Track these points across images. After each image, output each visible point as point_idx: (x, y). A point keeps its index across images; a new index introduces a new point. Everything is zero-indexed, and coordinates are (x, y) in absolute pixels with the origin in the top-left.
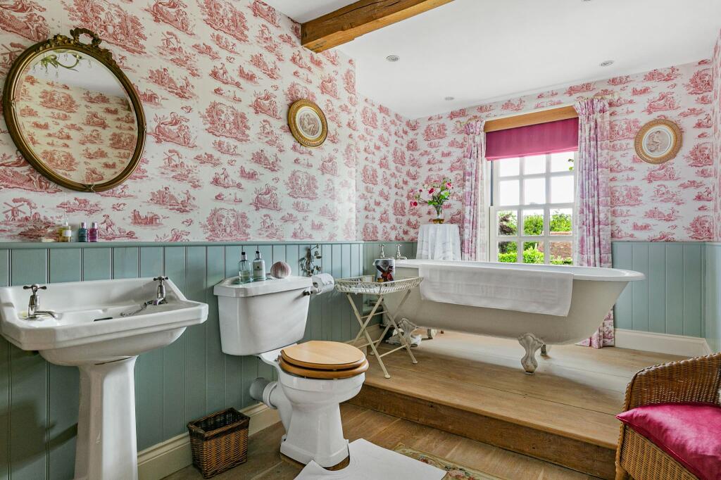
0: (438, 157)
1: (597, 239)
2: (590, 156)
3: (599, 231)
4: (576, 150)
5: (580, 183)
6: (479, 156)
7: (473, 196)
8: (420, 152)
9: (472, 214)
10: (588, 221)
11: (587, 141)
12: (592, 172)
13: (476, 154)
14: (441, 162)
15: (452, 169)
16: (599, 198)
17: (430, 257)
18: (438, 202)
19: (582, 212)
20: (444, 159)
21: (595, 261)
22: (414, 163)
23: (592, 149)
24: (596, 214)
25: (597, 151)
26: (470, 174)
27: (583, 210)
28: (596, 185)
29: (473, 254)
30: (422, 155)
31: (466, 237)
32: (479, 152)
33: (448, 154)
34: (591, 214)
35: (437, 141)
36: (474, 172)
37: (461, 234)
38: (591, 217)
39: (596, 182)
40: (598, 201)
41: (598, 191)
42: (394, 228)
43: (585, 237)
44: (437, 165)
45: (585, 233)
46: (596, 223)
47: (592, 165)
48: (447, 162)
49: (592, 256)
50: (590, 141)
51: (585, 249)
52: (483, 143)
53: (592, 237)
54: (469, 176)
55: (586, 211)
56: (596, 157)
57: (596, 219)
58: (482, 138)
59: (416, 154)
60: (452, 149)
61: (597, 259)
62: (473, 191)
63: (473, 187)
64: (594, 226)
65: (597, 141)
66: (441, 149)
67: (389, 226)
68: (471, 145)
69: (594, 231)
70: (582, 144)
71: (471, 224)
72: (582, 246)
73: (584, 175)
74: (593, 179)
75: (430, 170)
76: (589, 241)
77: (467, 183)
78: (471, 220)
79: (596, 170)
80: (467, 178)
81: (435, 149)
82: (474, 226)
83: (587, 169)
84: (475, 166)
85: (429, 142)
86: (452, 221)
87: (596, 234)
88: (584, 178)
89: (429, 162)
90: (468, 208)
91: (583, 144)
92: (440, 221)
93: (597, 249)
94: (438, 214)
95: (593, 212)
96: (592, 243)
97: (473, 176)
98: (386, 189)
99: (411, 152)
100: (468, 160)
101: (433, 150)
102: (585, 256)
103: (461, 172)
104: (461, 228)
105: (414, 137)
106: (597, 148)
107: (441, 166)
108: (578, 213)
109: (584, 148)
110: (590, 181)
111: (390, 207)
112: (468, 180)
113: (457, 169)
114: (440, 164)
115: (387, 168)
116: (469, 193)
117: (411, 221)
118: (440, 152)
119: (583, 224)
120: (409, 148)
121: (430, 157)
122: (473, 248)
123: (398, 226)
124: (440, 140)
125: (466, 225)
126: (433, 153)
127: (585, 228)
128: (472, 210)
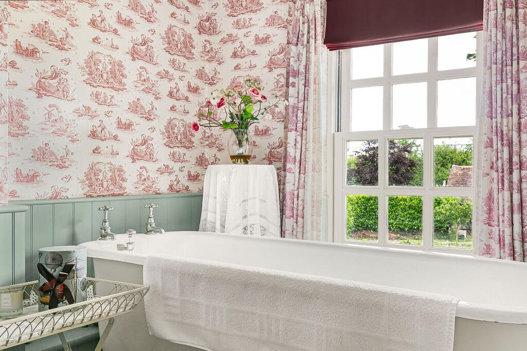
0: (249, 44)
1: (516, 197)
2: (504, 37)
3: (521, 181)
4: (479, 28)
5: (487, 89)
6: (312, 41)
7: (300, 114)
8: (220, 37)
9: (299, 146)
10: (500, 162)
11: (500, 8)
12: (509, 68)
13: (305, 36)
14: (253, 53)
15: (271, 65)
16: (520, 118)
17: (218, 226)
18: (241, 123)
19: (490, 144)
20: (258, 49)
21: (513, 240)
22: (211, 55)
23: (509, 24)
24: (516, 149)
25: (517, 28)
26: (296, 74)
27: (491, 140)
28: (515, 92)
29: (300, 219)
30: (224, 41)
31: (289, 188)
32: (312, 32)
33: (265, 40)
34: (506, 149)
35: (247, 16)
36: (302, 70)
37: (281, 182)
38: (506, 155)
39: (515, 87)
40: (519, 124)
41: (519, 105)
42: (167, 170)
43: (495, 193)
44: (247, 59)
45: (495, 186)
46: (515, 167)
47: (509, 54)
48: (264, 52)
49: (508, 231)
50: (504, 9)
51: (494, 214)
52: (318, 17)
53: (507, 194)
54: (294, 76)
55: (497, 144)
56: (515, 40)
57: (515, 159)
58: (318, 8)
59: (215, 40)
60: (270, 31)
61: (517, 236)
62: (301, 104)
63: (301, 97)
64: (511, 173)
65: (517, 8)
66: (254, 31)
67: (152, 167)
68: (298, 20)
69: (511, 182)
70: (490, 15)
71: (297, 164)
72: (490, 210)
73: (494, 72)
74: (509, 81)
75: (237, 67)
76: (502, 199)
77: (292, 90)
78: (298, 158)
79: (515, 63)
80: (291, 80)
81: (244, 31)
82: (302, 168)
83: (499, 61)
84: (304, 58)
85: (235, 19)
86: (270, 159)
87: (515, 186)
88: (494, 79)
89: (235, 55)
90: (292, 136)
91: (492, 14)
92: (245, 159)
93: (517, 217)
94: (240, 144)
95: (510, 145)
96: (507, 204)
97: (302, 77)
98: (146, 100)
99: (206, 37)
100: (293, 47)
101: (241, 33)
102: (495, 230)
103: (284, 71)
104: (282, 172)
105: (212, 11)
106: (517, 21)
107: (254, 60)
108: (483, 146)
109: (493, 21)
110: (504, 85)
111: (157, 132)
112: (293, 85)
113: (280, 66)
114: (252, 58)
115: (151, 60)
116: (294, 107)
117: (207, 156)
118: (252, 38)
119: (492, 168)
120: (201, 29)
121: (237, 44)
122: (300, 208)
123: (176, 166)
124: (252, 15)
125: (289, 166)
126: (242, 39)
127: (495, 175)
128: (299, 139)
